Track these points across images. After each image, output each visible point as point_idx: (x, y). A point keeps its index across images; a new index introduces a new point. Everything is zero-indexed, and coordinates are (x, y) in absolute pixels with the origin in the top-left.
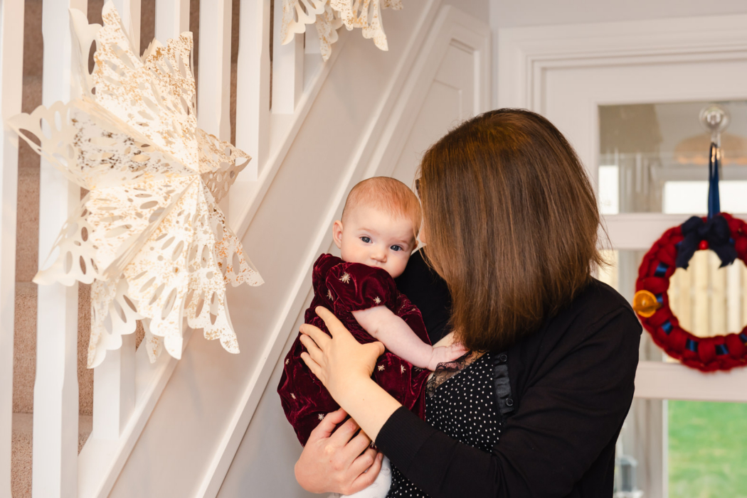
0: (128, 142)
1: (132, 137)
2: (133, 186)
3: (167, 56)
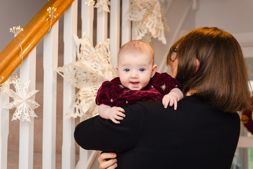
1: (92, 73)
2: (93, 87)
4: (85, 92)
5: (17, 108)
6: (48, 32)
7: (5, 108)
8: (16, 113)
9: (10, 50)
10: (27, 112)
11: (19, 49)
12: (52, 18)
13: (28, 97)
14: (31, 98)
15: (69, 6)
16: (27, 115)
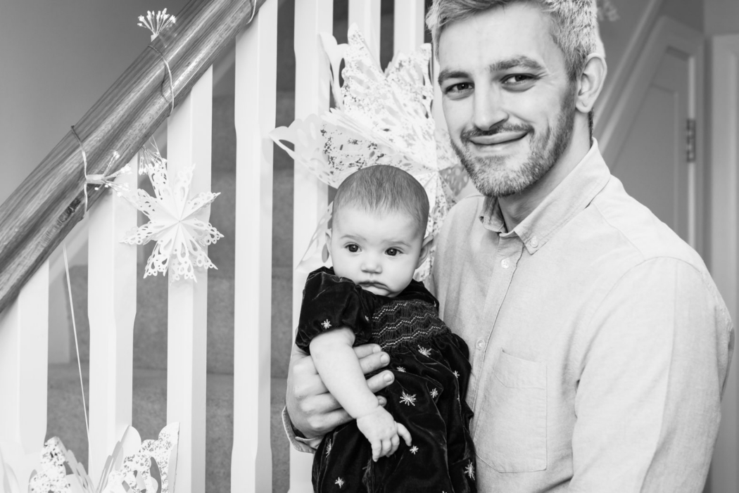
0: (372, 147)
1: (375, 143)
5: (159, 242)
6: (247, 25)
7: (124, 243)
8: (157, 256)
10: (187, 254)
11: (163, 74)
13: (190, 211)
14: (198, 214)
16: (186, 263)
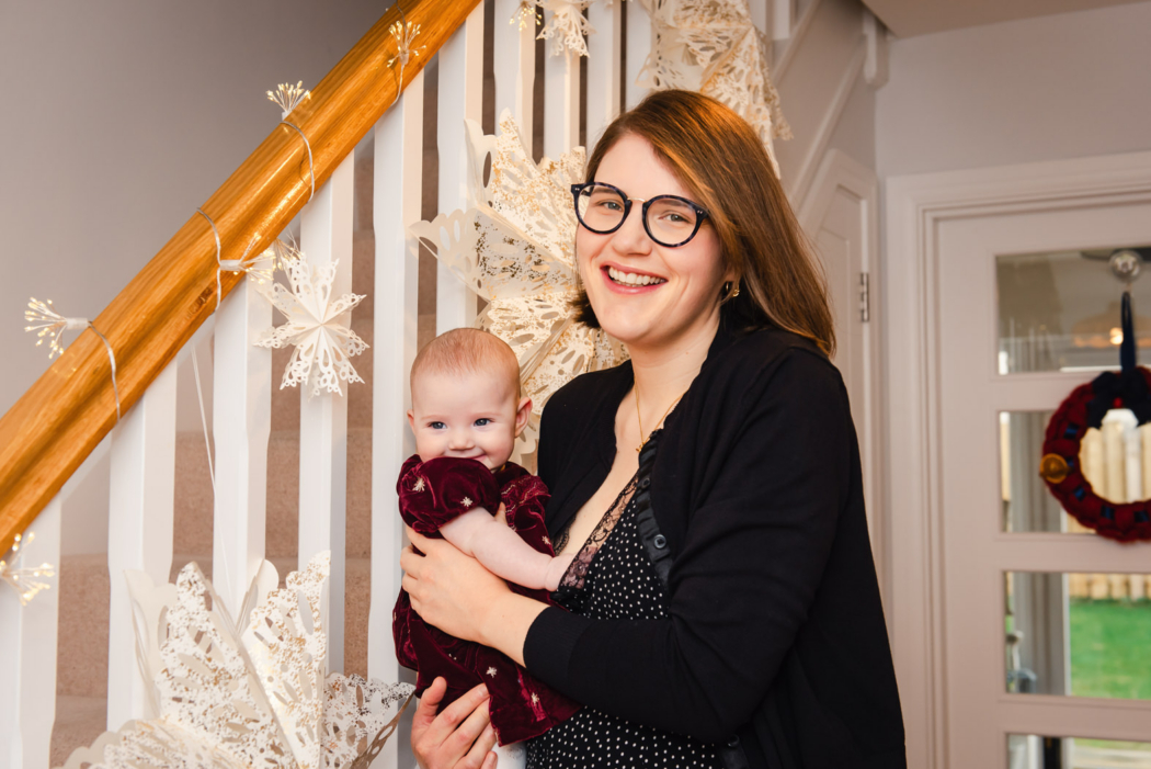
0: (529, 250)
2: (532, 298)
3: (560, 170)
4: (506, 310)
5: (298, 347)
6: (390, 107)
7: (258, 346)
8: (295, 363)
9: (275, 156)
10: (331, 364)
11: (302, 153)
12: (404, 58)
13: (332, 314)
15: (458, 25)
16: (329, 373)
